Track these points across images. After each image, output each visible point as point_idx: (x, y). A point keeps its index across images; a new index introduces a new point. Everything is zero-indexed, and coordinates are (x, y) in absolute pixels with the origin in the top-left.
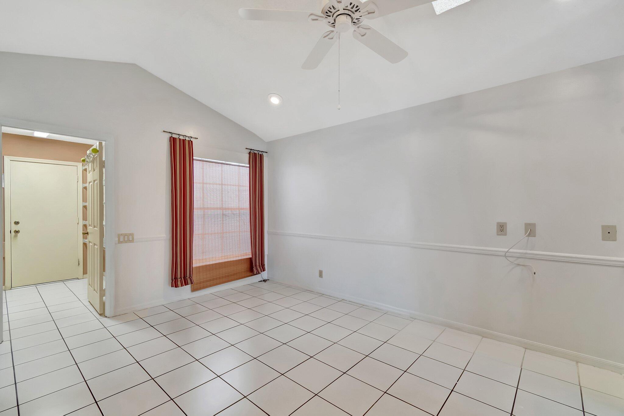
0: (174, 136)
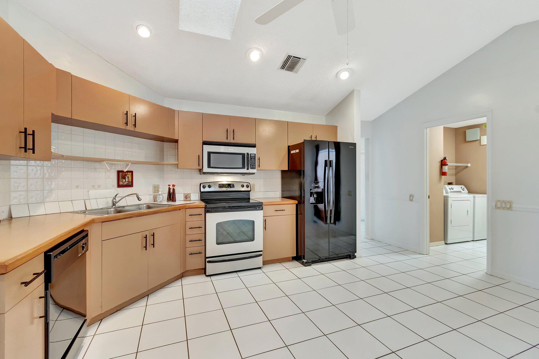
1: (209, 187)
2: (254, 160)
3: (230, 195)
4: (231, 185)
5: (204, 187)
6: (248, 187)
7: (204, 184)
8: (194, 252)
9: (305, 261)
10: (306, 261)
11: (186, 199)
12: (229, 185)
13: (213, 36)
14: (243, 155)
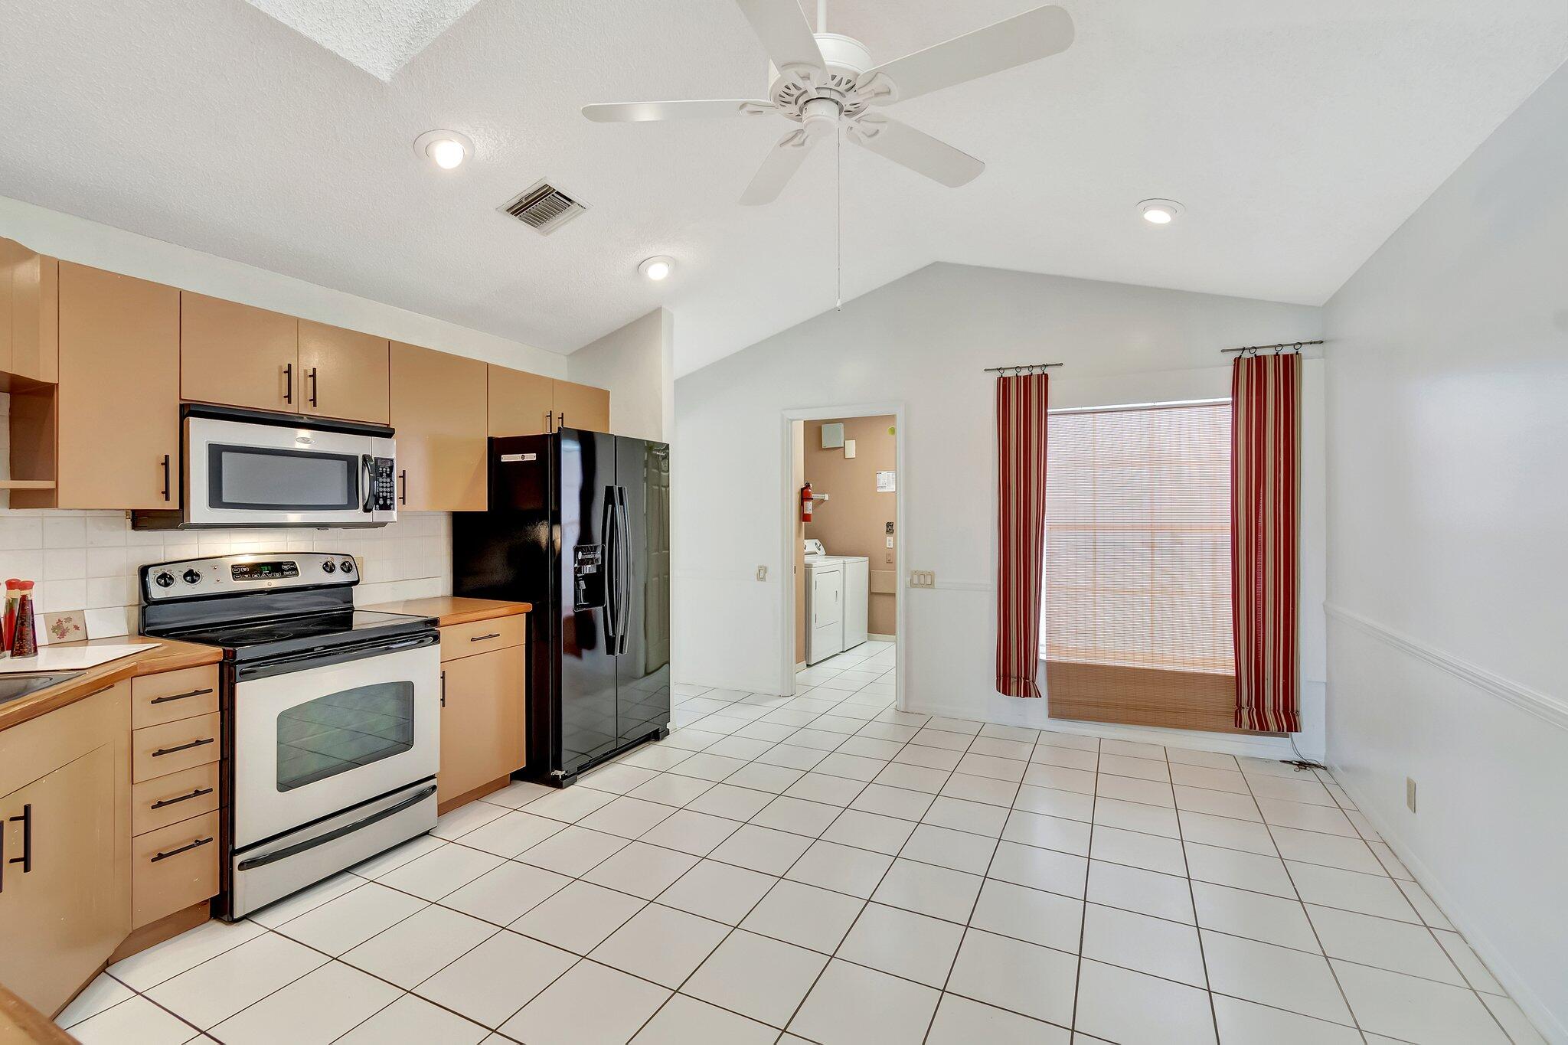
0: (1007, 374)
1: (192, 576)
2: (388, 480)
3: (276, 601)
4: (285, 567)
5: (166, 580)
6: (349, 571)
7: (166, 569)
8: (174, 845)
9: (560, 773)
10: (564, 772)
11: (63, 635)
12: (276, 568)
13: (327, 46)
14: (351, 462)
